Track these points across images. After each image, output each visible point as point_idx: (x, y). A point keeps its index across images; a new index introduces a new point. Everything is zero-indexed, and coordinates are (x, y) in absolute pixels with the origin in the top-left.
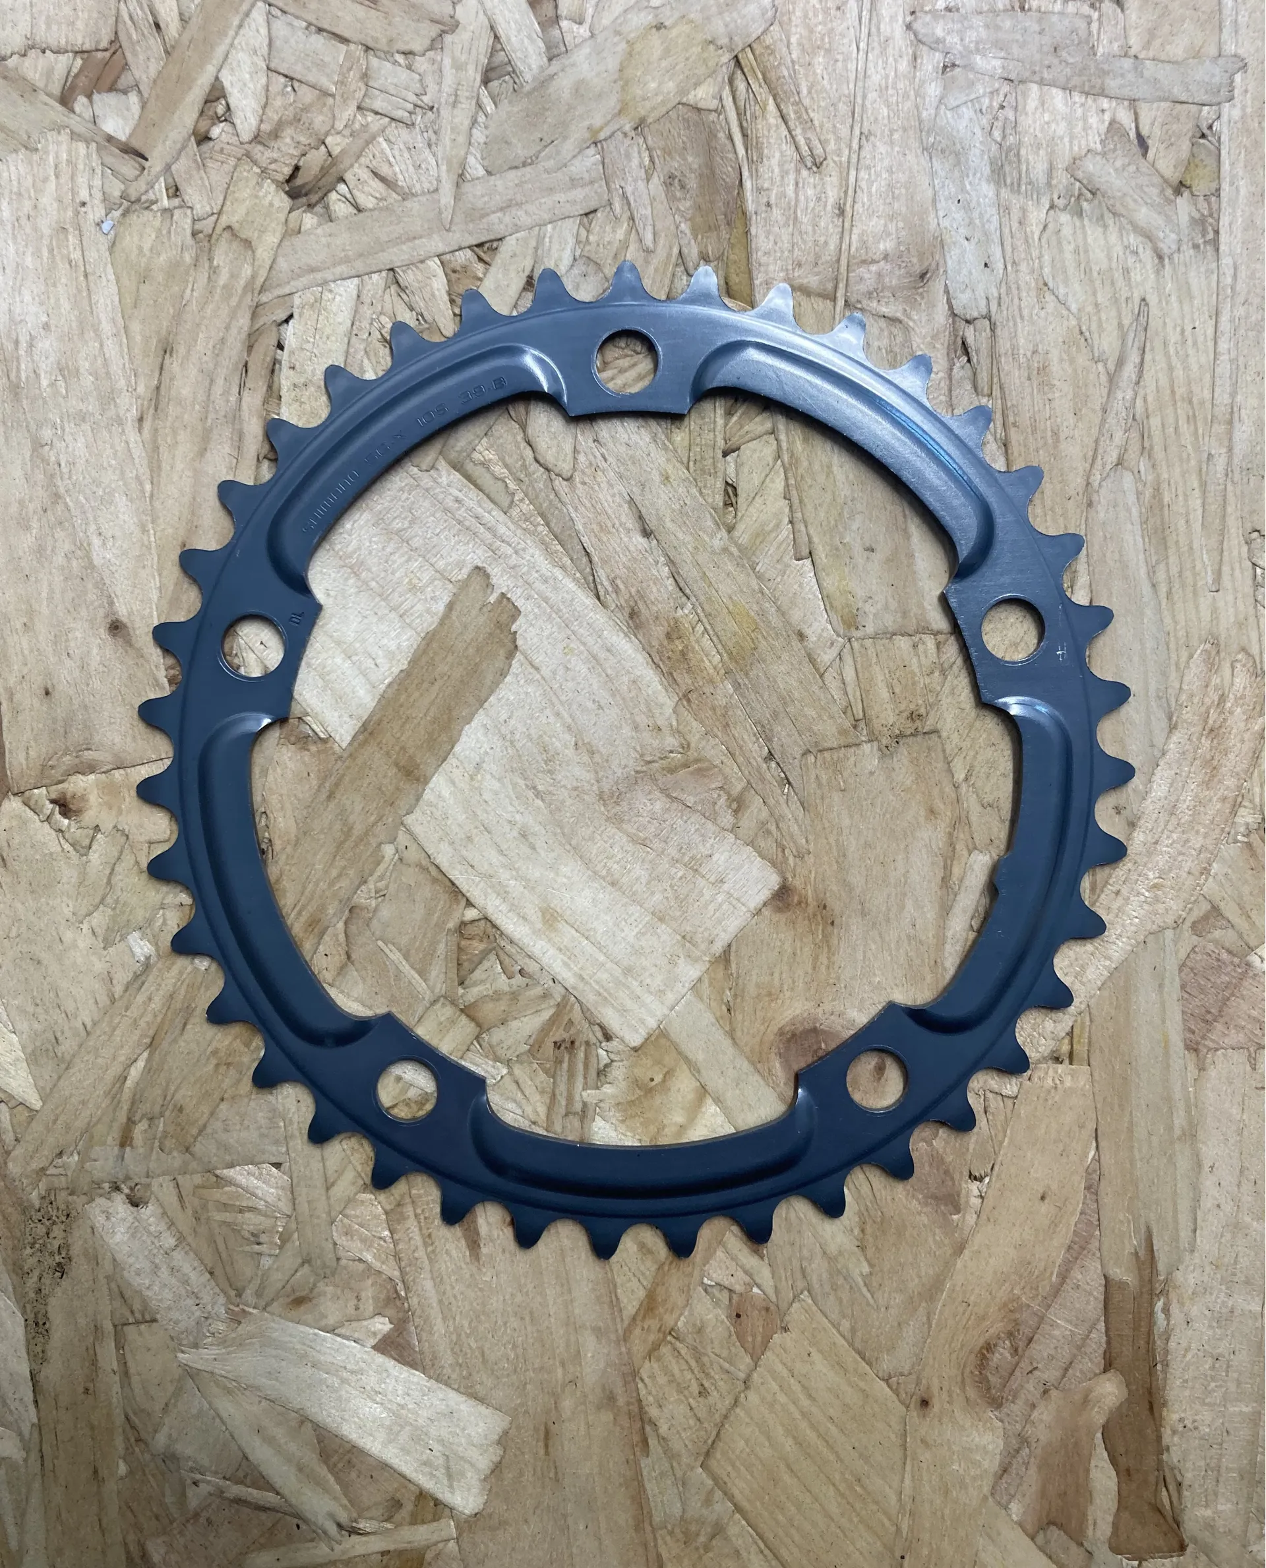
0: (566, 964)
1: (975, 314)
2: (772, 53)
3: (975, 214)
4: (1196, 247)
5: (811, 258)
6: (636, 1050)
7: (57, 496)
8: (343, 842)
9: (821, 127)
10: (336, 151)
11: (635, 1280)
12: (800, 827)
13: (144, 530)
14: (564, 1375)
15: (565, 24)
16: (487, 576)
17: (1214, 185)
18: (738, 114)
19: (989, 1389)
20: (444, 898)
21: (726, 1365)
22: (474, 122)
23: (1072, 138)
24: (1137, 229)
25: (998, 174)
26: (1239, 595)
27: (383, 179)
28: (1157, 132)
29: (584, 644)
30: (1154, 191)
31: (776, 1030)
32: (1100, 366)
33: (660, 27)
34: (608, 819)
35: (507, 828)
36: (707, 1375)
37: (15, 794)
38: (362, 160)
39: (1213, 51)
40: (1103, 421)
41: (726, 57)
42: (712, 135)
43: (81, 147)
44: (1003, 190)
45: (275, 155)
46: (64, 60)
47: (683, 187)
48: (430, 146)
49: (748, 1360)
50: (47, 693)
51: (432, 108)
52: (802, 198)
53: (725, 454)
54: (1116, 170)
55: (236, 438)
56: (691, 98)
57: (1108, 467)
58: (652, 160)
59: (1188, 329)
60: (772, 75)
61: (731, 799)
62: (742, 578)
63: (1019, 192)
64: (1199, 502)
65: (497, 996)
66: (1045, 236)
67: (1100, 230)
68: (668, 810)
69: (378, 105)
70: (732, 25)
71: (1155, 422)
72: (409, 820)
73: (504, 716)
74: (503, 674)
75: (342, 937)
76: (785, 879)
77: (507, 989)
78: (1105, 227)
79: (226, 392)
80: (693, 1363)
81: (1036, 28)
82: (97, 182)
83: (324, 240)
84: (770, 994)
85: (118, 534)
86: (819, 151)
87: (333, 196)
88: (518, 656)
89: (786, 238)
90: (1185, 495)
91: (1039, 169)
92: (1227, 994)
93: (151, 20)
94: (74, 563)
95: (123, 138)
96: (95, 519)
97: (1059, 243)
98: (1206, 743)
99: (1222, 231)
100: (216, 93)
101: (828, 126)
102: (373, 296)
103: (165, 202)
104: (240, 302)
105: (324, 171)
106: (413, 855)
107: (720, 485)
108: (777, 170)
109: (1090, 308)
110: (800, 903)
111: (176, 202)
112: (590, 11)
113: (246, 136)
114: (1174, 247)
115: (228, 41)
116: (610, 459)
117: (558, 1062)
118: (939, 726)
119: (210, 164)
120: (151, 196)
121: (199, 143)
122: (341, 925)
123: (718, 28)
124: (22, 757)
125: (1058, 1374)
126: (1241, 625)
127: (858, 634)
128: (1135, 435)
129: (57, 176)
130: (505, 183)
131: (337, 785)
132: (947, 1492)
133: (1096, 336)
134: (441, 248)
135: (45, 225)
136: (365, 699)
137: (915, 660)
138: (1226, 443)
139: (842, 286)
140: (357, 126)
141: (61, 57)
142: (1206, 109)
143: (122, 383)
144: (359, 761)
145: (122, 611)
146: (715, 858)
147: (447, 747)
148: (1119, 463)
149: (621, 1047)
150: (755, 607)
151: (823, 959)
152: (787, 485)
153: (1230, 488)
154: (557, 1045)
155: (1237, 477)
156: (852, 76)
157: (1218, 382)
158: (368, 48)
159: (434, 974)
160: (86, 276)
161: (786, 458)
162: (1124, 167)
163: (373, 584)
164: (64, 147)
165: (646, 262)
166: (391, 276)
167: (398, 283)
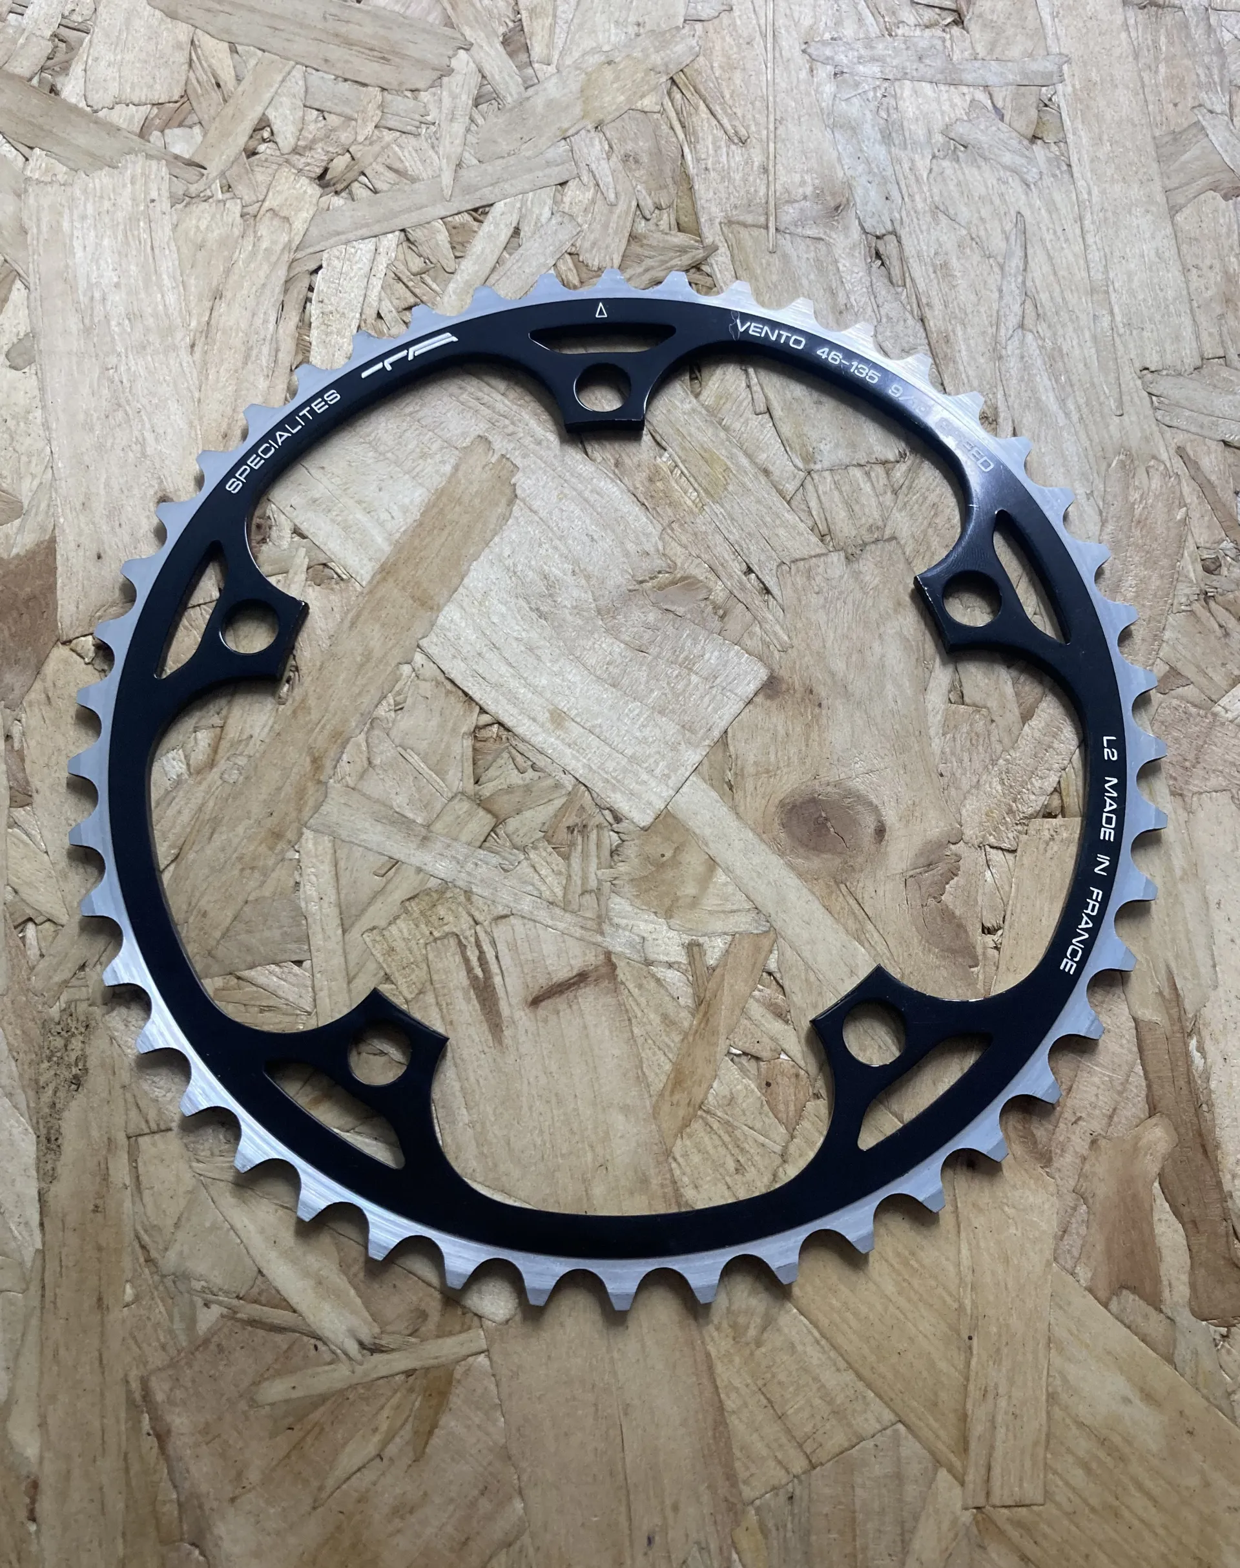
0: (574, 756)
1: (884, 231)
2: (700, 73)
3: (873, 166)
4: (1054, 176)
5: (745, 201)
6: (645, 829)
7: (119, 405)
8: (362, 666)
9: (744, 116)
10: (358, 155)
11: (660, 1053)
12: (782, 627)
13: (191, 425)
14: (594, 1160)
15: (536, 66)
16: (490, 442)
17: (1061, 135)
18: (677, 114)
19: (1035, 1143)
20: (459, 708)
21: (761, 1139)
22: (468, 130)
23: (943, 113)
24: (1005, 168)
25: (887, 138)
26: (1142, 417)
27: (396, 171)
28: (1009, 105)
29: (575, 489)
30: (1014, 143)
31: (777, 802)
32: (991, 260)
33: (609, 63)
34: (607, 631)
35: (515, 644)
36: (742, 1150)
37: (64, 643)
38: (379, 160)
39: (1042, 52)
40: (1001, 297)
41: (664, 78)
42: (657, 127)
43: (154, 163)
44: (893, 149)
45: (309, 161)
46: (144, 110)
47: (636, 161)
48: (433, 147)
49: (782, 1130)
50: (99, 557)
51: (434, 124)
52: (733, 164)
54: (982, 131)
55: (273, 353)
56: (639, 105)
57: (1010, 332)
58: (611, 147)
59: (1059, 232)
60: (701, 88)
61: (716, 608)
62: (710, 432)
63: (905, 148)
64: (1093, 350)
65: (510, 789)
66: (932, 176)
67: (975, 171)
68: (662, 619)
69: (391, 124)
70: (666, 59)
71: (1044, 297)
72: (424, 643)
73: (507, 553)
74: (505, 518)
75: (364, 745)
76: (772, 671)
77: (521, 782)
78: (979, 167)
79: (266, 321)
80: (726, 1138)
81: (903, 46)
82: (165, 186)
83: (348, 214)
84: (768, 771)
85: (169, 430)
86: (743, 132)
87: (356, 185)
88: (518, 503)
89: (721, 188)
90: (1080, 345)
91: (920, 133)
92: (1201, 743)
93: (213, 81)
94: (131, 454)
95: (187, 156)
96: (150, 420)
97: (944, 180)
98: (1137, 533)
99: (1073, 165)
100: (263, 124)
101: (750, 116)
102: (388, 249)
103: (220, 196)
104: (278, 259)
105: (348, 168)
106: (430, 670)
108: (710, 146)
109: (975, 221)
110: (788, 690)
111: (228, 195)
112: (556, 57)
113: (285, 151)
114: (1037, 177)
115: (273, 90)
117: (572, 844)
118: (897, 535)
119: (256, 169)
120: (208, 193)
121: (248, 157)
122: (362, 737)
123: (656, 59)
124: (73, 608)
125: (1105, 1121)
126: (1147, 440)
127: (818, 467)
128: (1029, 305)
129: (133, 183)
130: (494, 168)
131: (358, 616)
132: (1007, 1260)
133: (984, 238)
134: (443, 214)
135: (120, 215)
136: (382, 545)
137: (869, 484)
138: (1107, 307)
139: (772, 219)
140: (375, 138)
141: (141, 108)
142: (1044, 89)
143: (179, 320)
144: (378, 595)
145: (170, 488)
146: (707, 656)
147: (455, 581)
148: (1022, 326)
149: (631, 827)
150: (723, 452)
151: (814, 735)
153: (1117, 339)
154: (571, 830)
155: (1122, 331)
156: (764, 84)
157: (1092, 265)
158: (383, 89)
159: (451, 773)
160: (152, 249)
162: (987, 128)
163: (389, 455)
164: (140, 163)
165: (611, 212)
166: (403, 234)
167: (408, 240)
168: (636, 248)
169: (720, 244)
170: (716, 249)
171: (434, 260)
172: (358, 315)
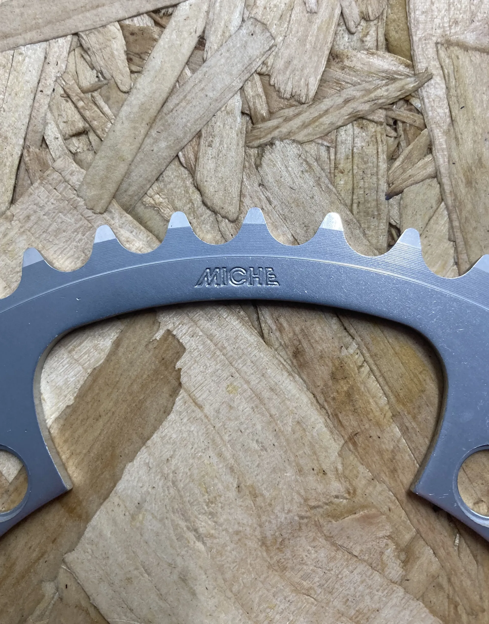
29: (248, 382)
34: (271, 566)
53: (389, 197)
72: (70, 557)
73: (166, 455)
74: (167, 412)
88: (182, 393)
102: (58, 57)
106: (72, 594)
107: (384, 226)
116: (275, 202)
134: (122, 14)
146: (383, 613)
152: (452, 227)
161: (450, 201)
165: (310, 21)
166: (75, 39)
167: (81, 46)
168: (336, 72)
169: (434, 72)
170: (430, 77)
171: (107, 75)
172: (21, 142)
